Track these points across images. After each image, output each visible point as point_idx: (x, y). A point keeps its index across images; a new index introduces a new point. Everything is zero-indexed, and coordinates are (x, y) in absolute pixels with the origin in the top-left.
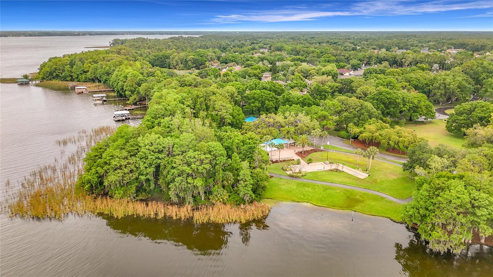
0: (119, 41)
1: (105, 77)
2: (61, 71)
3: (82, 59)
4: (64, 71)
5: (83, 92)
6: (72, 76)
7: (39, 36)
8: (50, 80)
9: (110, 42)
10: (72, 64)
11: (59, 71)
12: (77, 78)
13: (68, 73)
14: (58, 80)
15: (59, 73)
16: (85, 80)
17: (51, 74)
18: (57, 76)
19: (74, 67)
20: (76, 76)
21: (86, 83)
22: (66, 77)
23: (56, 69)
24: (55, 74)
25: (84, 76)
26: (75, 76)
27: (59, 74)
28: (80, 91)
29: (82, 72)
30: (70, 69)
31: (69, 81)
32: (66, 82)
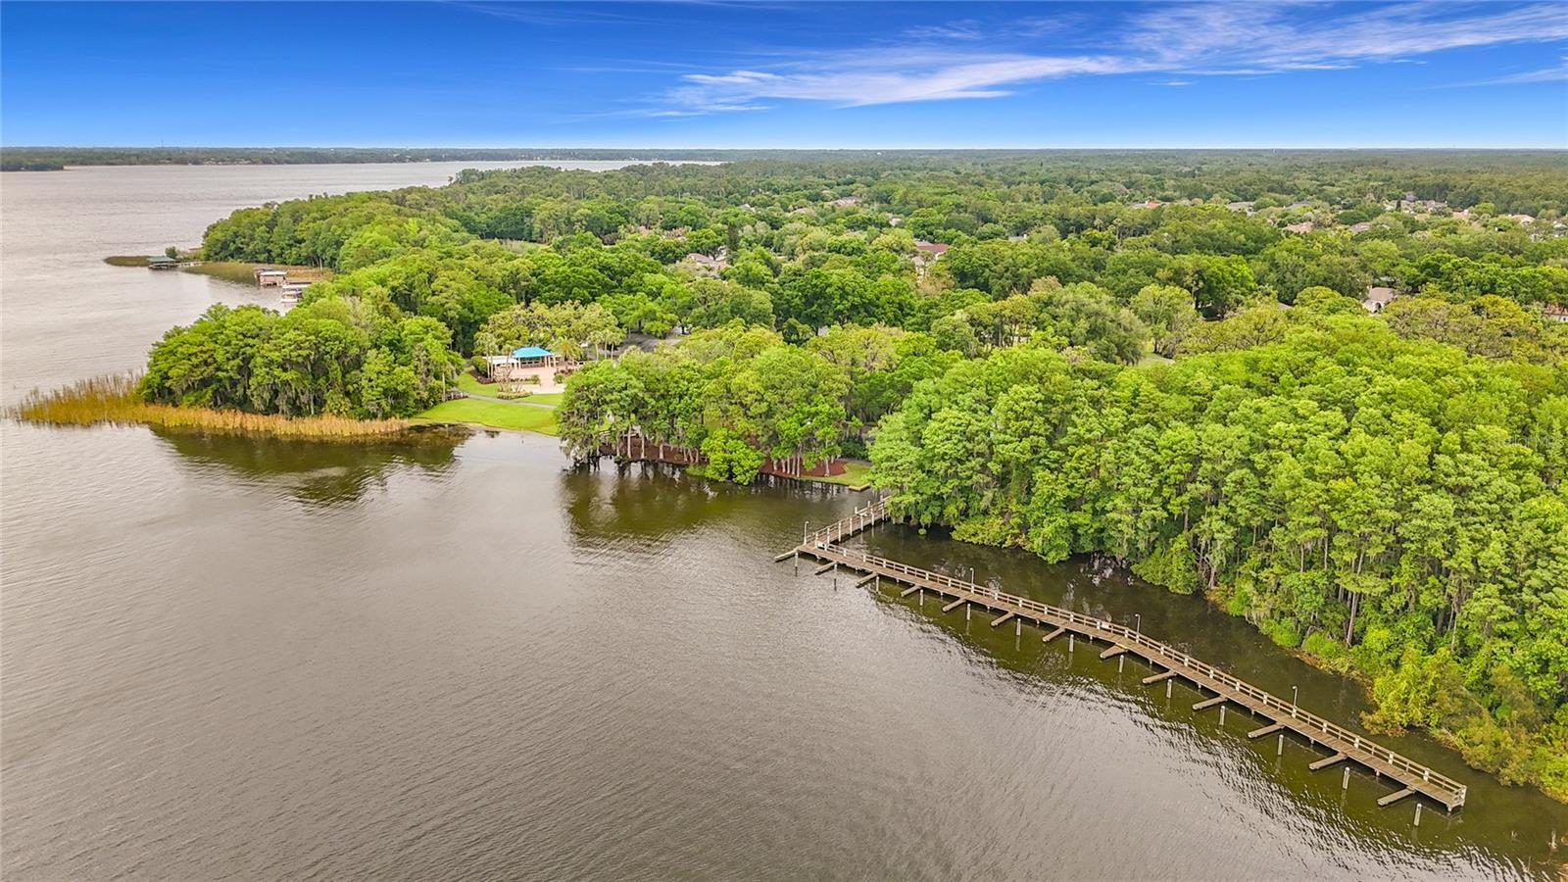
0: (474, 177)
1: (330, 252)
2: (247, 240)
3: (296, 211)
4: (252, 239)
5: (275, 284)
6: (269, 251)
7: (288, 162)
8: (225, 259)
9: (451, 179)
10: (271, 226)
11: (243, 240)
12: (280, 255)
13: (261, 245)
14: (239, 260)
15: (242, 243)
16: (297, 259)
17: (225, 246)
18: (239, 250)
19: (276, 229)
20: (279, 251)
21: (298, 267)
22: (256, 253)
23: (236, 235)
24: (232, 247)
25: (294, 251)
26: (276, 251)
27: (241, 246)
28: (270, 280)
29: (291, 242)
30: (267, 235)
31: (264, 262)
32: (255, 264)
